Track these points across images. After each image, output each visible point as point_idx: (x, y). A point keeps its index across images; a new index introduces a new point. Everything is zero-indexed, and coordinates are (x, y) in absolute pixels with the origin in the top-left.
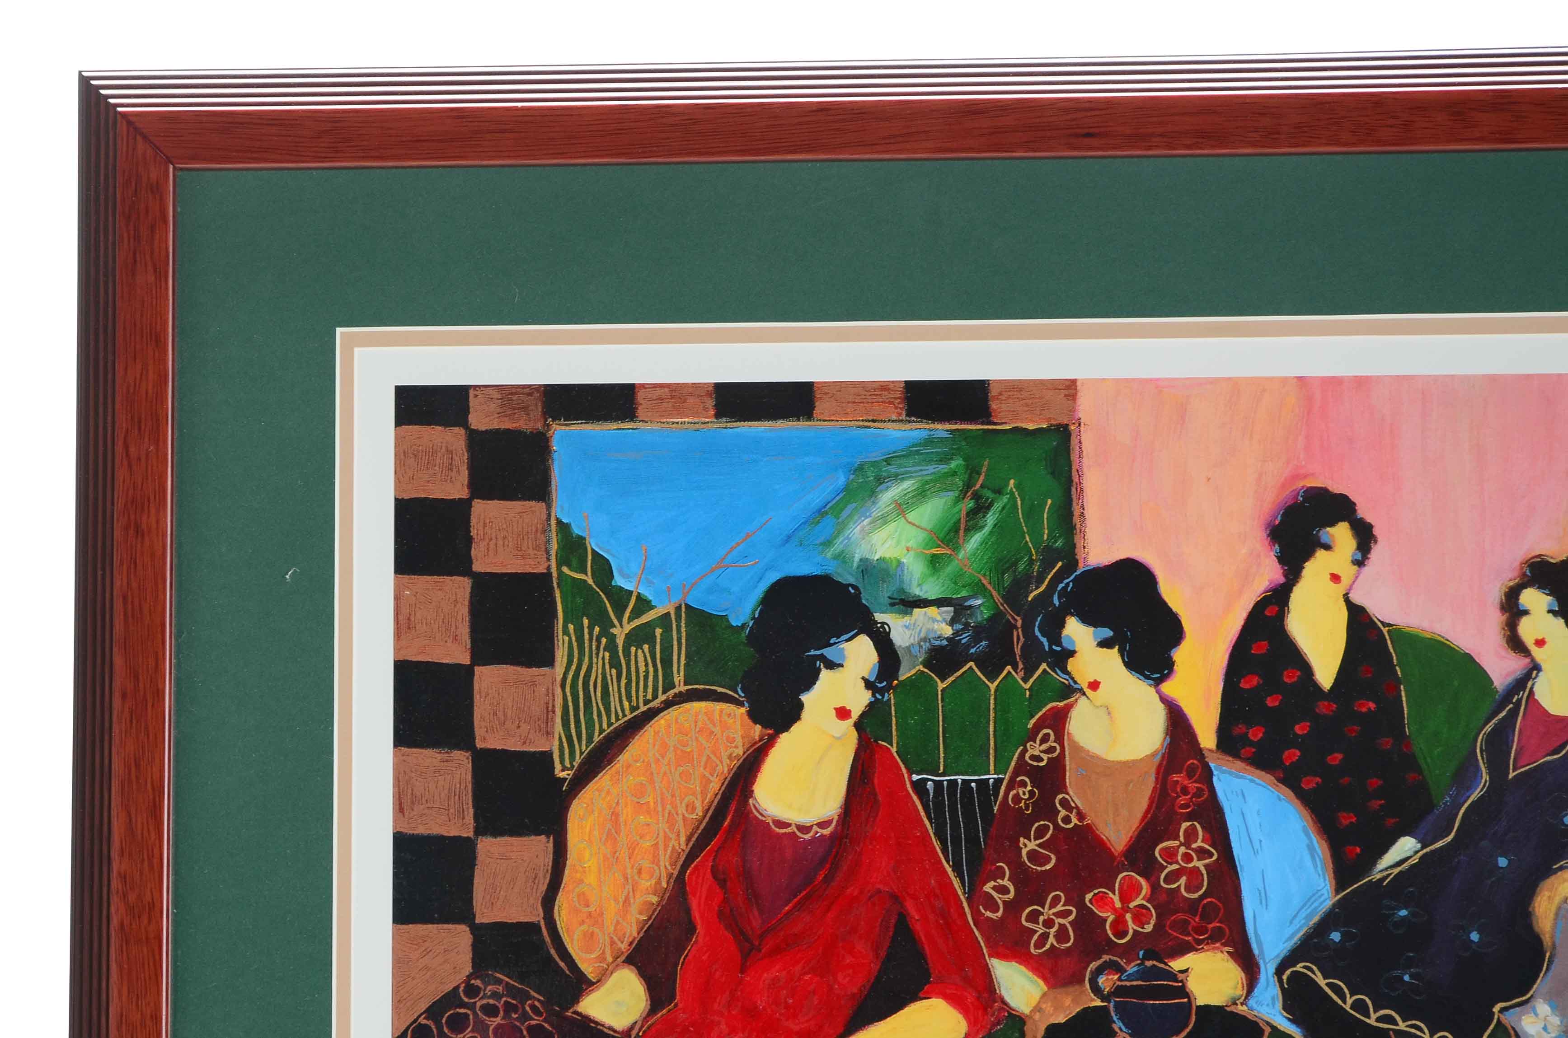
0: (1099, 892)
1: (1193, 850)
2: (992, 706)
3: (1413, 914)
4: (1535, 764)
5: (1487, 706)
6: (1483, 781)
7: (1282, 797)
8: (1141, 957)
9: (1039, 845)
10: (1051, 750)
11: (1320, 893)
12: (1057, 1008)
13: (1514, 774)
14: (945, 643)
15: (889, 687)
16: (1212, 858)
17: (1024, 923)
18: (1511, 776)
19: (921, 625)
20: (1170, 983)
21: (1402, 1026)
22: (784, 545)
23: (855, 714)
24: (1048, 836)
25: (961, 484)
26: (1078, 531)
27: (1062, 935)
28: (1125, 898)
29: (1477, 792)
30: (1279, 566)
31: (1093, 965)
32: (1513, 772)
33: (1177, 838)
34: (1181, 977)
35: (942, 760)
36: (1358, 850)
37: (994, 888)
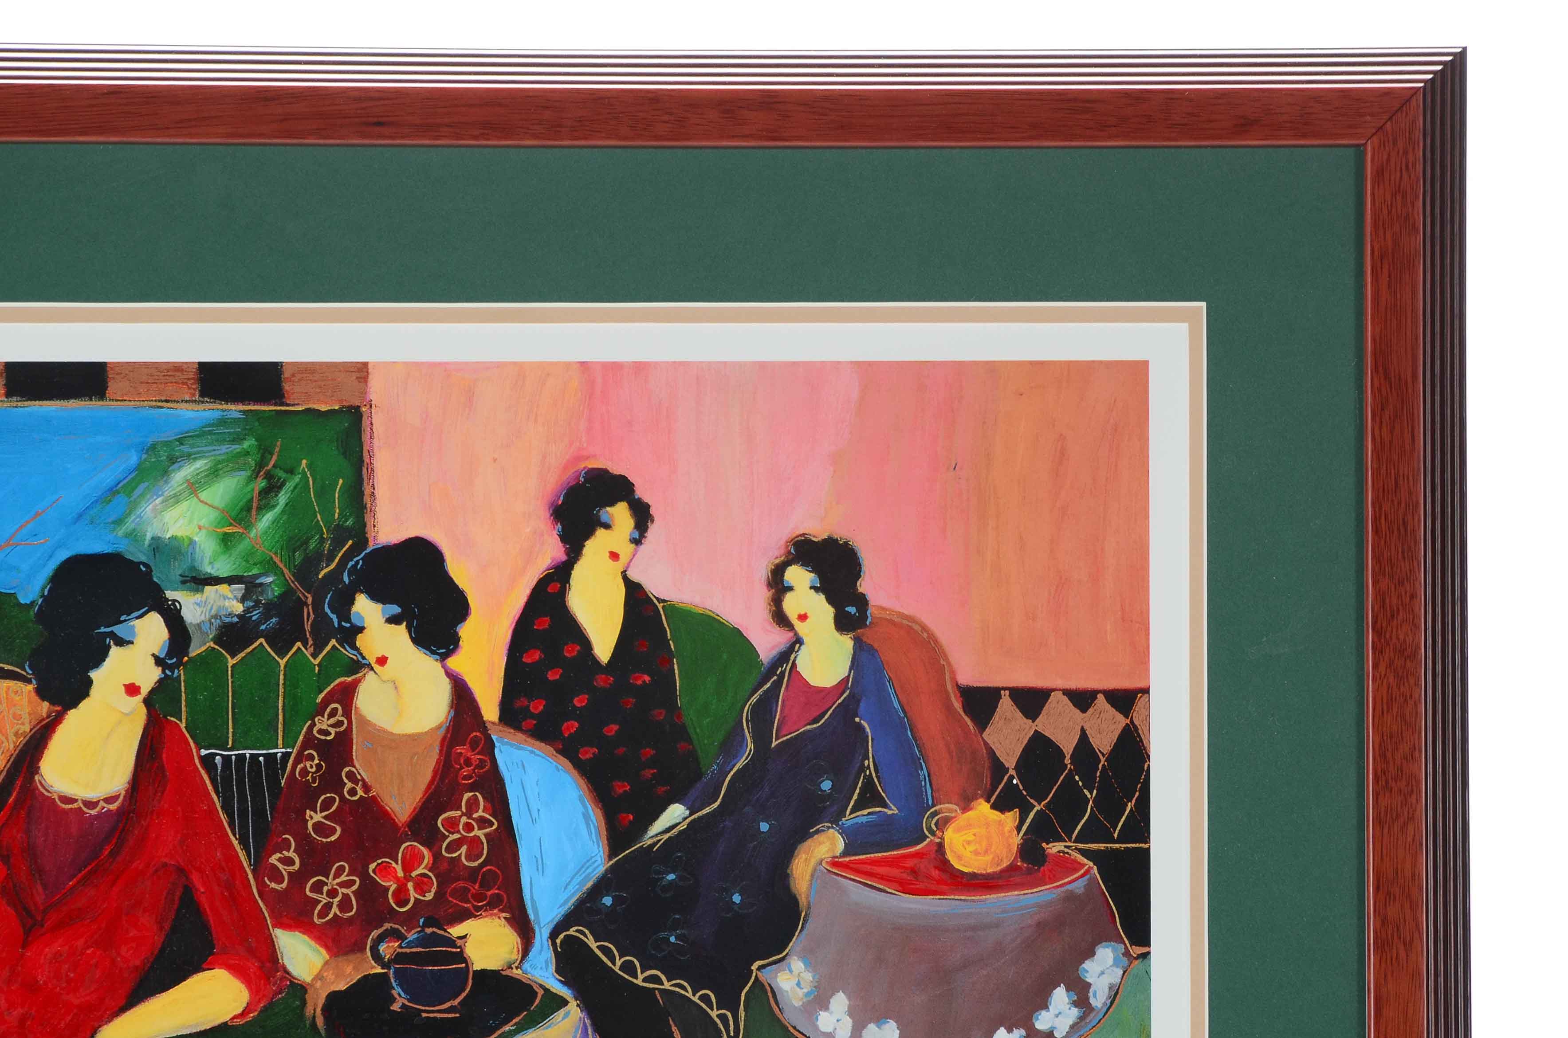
0: (382, 862)
1: (473, 819)
2: (281, 682)
3: (679, 878)
4: (796, 733)
5: (753, 679)
6: (748, 749)
7: (560, 767)
8: (421, 924)
9: (325, 817)
10: (339, 724)
11: (593, 860)
12: (339, 976)
13: (777, 742)
14: (235, 619)
15: (179, 664)
16: (492, 827)
17: (308, 893)
18: (773, 746)
19: (212, 602)
20: (449, 949)
21: (667, 985)
22: (75, 523)
23: (145, 691)
24: (334, 808)
25: (253, 464)
26: (369, 510)
27: (345, 904)
28: (408, 867)
29: (742, 760)
30: (561, 544)
31: (375, 934)
32: (776, 741)
33: (459, 808)
34: (459, 943)
35: (230, 735)
36: (631, 817)
37: (280, 860)
